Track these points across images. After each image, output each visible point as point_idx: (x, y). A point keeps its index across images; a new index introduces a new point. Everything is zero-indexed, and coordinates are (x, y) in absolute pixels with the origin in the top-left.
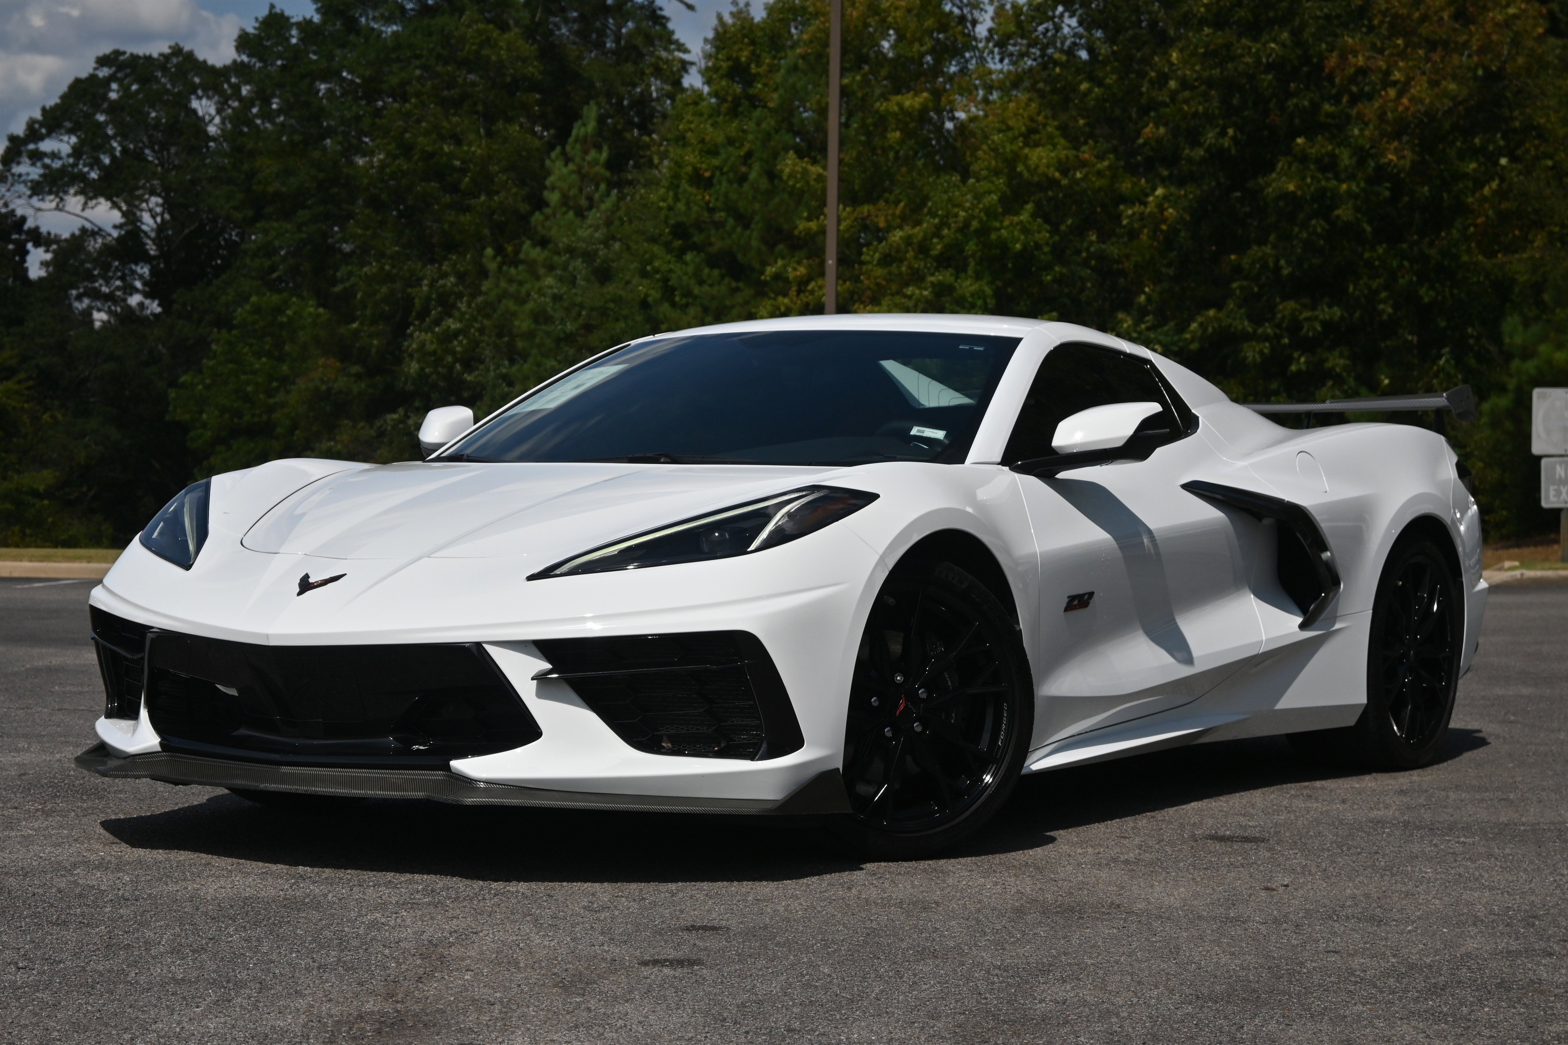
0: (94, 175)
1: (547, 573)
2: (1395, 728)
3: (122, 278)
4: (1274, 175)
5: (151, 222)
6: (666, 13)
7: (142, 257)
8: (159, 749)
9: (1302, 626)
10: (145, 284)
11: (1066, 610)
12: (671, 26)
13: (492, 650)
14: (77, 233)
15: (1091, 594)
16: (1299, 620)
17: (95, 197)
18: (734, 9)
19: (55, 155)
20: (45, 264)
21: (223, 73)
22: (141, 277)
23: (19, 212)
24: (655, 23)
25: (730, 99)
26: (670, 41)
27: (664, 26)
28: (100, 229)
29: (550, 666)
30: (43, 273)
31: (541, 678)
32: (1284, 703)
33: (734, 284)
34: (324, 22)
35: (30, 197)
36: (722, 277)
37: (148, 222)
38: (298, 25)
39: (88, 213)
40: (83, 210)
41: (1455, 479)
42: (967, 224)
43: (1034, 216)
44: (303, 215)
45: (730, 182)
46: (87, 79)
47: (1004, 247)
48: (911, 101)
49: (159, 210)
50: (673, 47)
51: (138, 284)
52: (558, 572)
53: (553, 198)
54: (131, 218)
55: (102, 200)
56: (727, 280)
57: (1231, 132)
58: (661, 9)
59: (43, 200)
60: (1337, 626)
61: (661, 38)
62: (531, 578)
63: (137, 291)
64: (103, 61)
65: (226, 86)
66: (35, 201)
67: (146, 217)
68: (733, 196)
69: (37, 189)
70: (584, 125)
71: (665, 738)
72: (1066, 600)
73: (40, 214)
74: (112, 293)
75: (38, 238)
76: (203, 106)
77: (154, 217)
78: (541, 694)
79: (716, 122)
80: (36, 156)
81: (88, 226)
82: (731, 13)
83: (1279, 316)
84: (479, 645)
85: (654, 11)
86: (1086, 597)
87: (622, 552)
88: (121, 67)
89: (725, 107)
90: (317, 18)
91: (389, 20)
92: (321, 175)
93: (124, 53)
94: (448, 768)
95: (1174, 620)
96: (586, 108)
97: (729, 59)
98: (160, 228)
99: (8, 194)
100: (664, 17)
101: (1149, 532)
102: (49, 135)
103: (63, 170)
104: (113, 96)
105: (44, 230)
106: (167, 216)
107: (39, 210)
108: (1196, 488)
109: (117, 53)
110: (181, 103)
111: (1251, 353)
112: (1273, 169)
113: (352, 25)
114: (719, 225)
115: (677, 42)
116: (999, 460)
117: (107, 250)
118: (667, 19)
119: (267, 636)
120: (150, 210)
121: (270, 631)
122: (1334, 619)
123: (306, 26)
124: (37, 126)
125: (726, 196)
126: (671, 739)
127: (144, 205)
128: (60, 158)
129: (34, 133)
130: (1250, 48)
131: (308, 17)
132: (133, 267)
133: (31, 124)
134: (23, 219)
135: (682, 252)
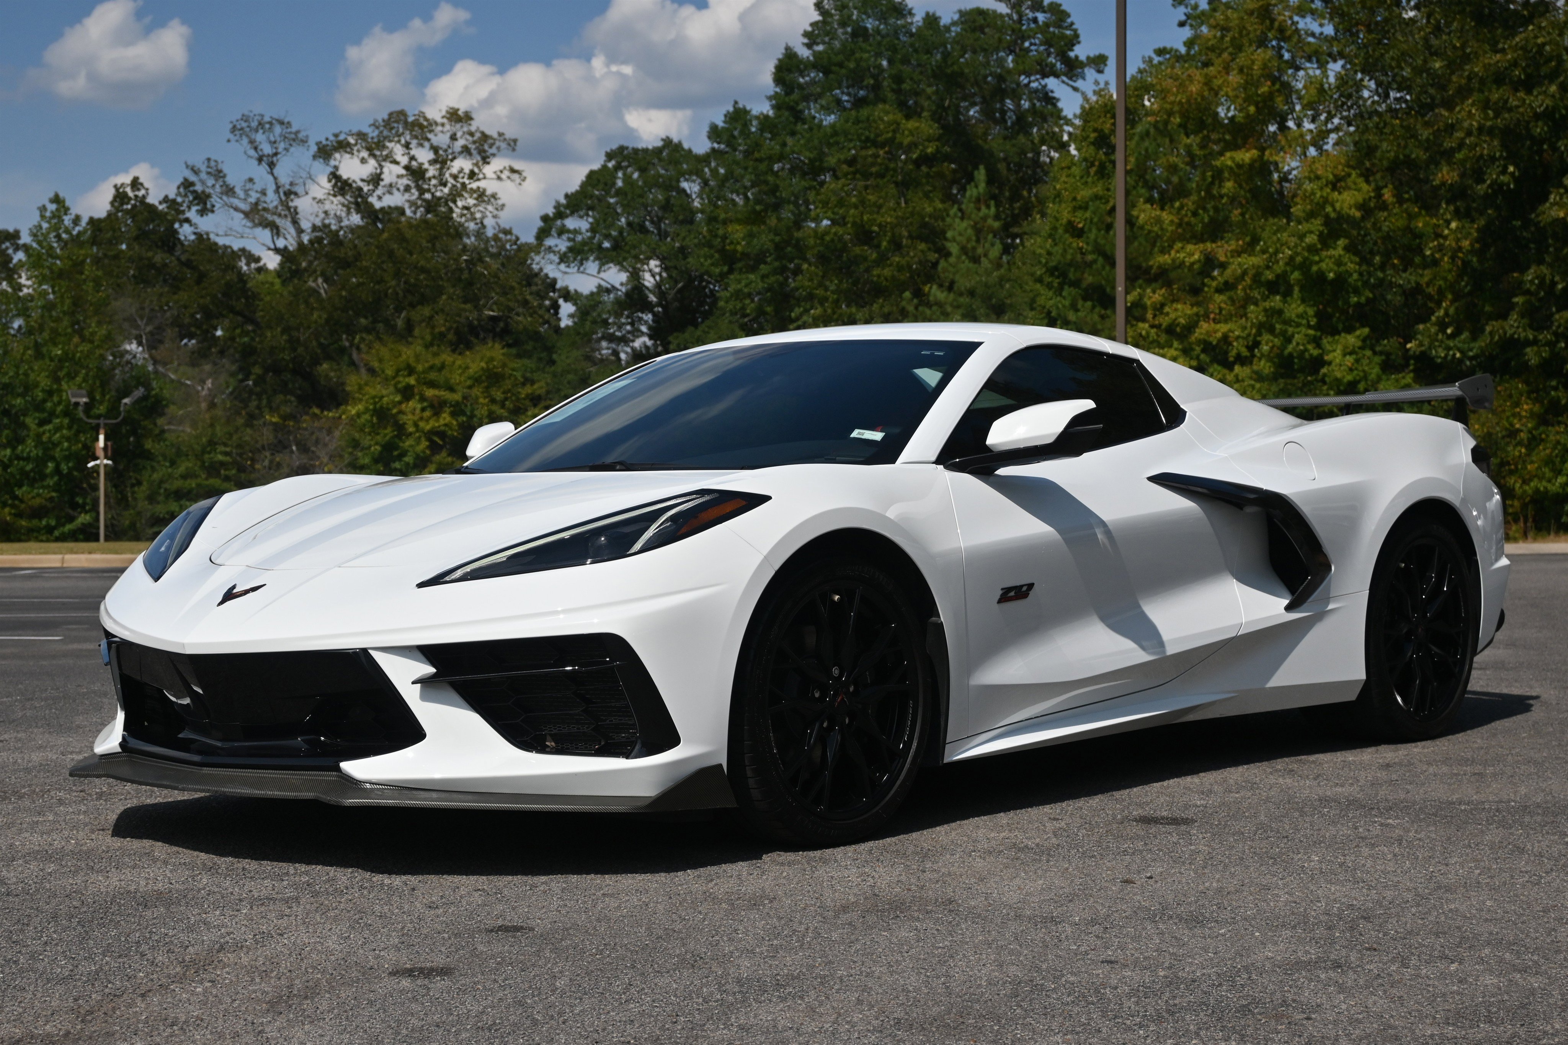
0: (606, 245)
1: (437, 580)
2: (1399, 699)
3: (632, 324)
4: (1548, 205)
5: (652, 280)
6: (1056, 95)
7: (647, 307)
8: (119, 750)
9: (1288, 608)
10: (650, 328)
11: (999, 602)
12: (1060, 105)
13: (378, 656)
14: (595, 290)
15: (1031, 586)
16: (1286, 602)
17: (607, 263)
18: (1097, 88)
19: (576, 232)
20: (571, 316)
21: (705, 159)
22: (646, 322)
23: (551, 275)
24: (1047, 104)
25: (1097, 163)
26: (1060, 118)
27: (1055, 105)
28: (613, 287)
29: (433, 670)
30: (570, 323)
31: (424, 682)
32: (1276, 681)
33: (1103, 312)
34: (777, 116)
35: (559, 264)
36: (1093, 307)
37: (649, 281)
38: (757, 118)
39: (602, 275)
40: (599, 272)
41: (1467, 464)
42: (1292, 258)
43: (1346, 249)
44: (764, 269)
45: (1099, 230)
46: (600, 170)
47: (1321, 275)
48: (1246, 156)
49: (657, 270)
50: (1062, 122)
51: (644, 329)
52: (447, 579)
53: (954, 249)
54: (635, 276)
55: (611, 265)
56: (1097, 310)
57: (1511, 169)
58: (1052, 92)
59: (568, 266)
60: (1330, 607)
61: (1052, 115)
62: (421, 585)
63: (643, 334)
64: (610, 156)
65: (706, 170)
66: (563, 267)
67: (647, 276)
68: (1102, 242)
69: (563, 258)
70: (976, 187)
71: (548, 738)
72: (1000, 592)
73: (566, 276)
74: (624, 336)
75: (567, 295)
76: (692, 187)
77: (653, 276)
78: (424, 697)
79: (1086, 182)
80: (562, 231)
81: (603, 284)
82: (1095, 92)
83: (1556, 324)
84: (365, 651)
85: (1047, 93)
86: (1024, 589)
87: (510, 558)
88: (626, 158)
89: (1093, 170)
90: (771, 113)
91: (827, 110)
92: (777, 239)
93: (627, 148)
94: (339, 769)
95: (1139, 607)
96: (976, 173)
97: (1095, 130)
98: (658, 285)
99: (543, 262)
100: (1054, 98)
101: (1103, 523)
102: (572, 213)
103: (584, 243)
104: (620, 183)
105: (572, 288)
106: (664, 275)
107: (566, 273)
108: (1165, 480)
109: (622, 149)
110: (671, 185)
111: (1532, 356)
112: (1546, 199)
113: (798, 116)
114: (1090, 265)
115: (1065, 118)
116: (934, 459)
117: (618, 302)
118: (1058, 100)
119: (183, 645)
120: (650, 271)
121: (187, 639)
122: (1327, 600)
123: (764, 120)
124: (562, 209)
125: (1095, 241)
126: (554, 738)
127: (646, 267)
128: (580, 233)
129: (560, 214)
130: (1524, 100)
131: (765, 112)
132: (640, 315)
133: (558, 206)
134: (555, 281)
135: (1061, 288)
